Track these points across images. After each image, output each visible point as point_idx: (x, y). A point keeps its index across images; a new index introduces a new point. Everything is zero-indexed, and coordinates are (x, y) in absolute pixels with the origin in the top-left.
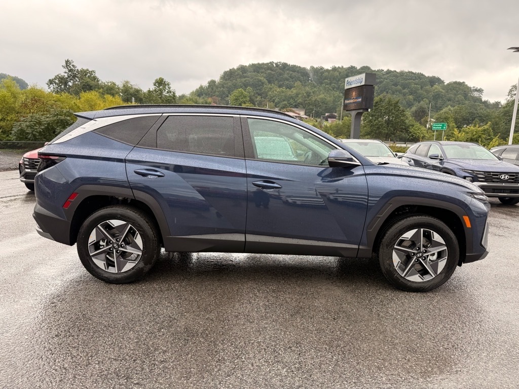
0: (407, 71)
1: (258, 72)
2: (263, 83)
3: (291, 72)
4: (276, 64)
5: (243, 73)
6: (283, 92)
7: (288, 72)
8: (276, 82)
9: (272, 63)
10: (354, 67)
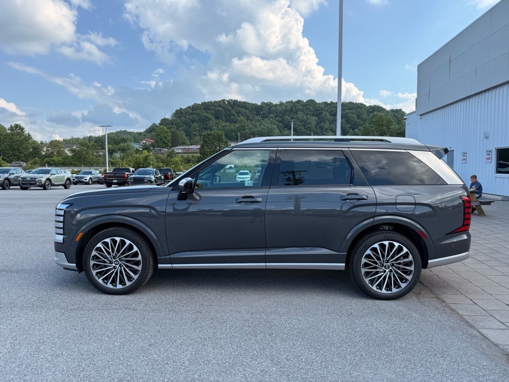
0: (348, 101)
1: (209, 110)
2: (209, 119)
3: (240, 108)
4: (227, 101)
5: (193, 110)
6: (226, 126)
7: (236, 108)
8: (224, 117)
9: (223, 101)
10: (301, 101)
